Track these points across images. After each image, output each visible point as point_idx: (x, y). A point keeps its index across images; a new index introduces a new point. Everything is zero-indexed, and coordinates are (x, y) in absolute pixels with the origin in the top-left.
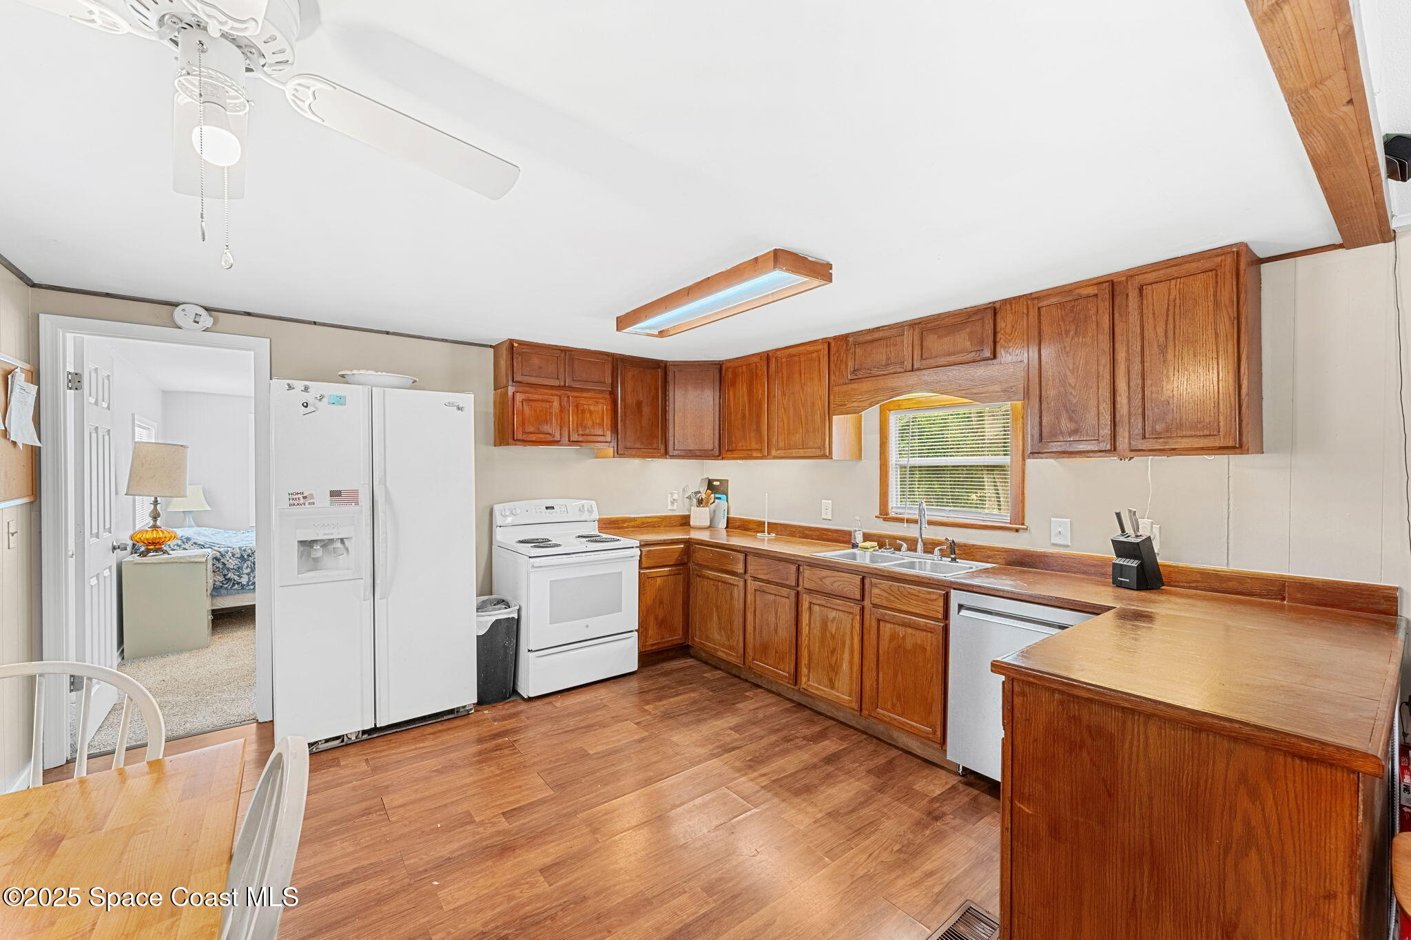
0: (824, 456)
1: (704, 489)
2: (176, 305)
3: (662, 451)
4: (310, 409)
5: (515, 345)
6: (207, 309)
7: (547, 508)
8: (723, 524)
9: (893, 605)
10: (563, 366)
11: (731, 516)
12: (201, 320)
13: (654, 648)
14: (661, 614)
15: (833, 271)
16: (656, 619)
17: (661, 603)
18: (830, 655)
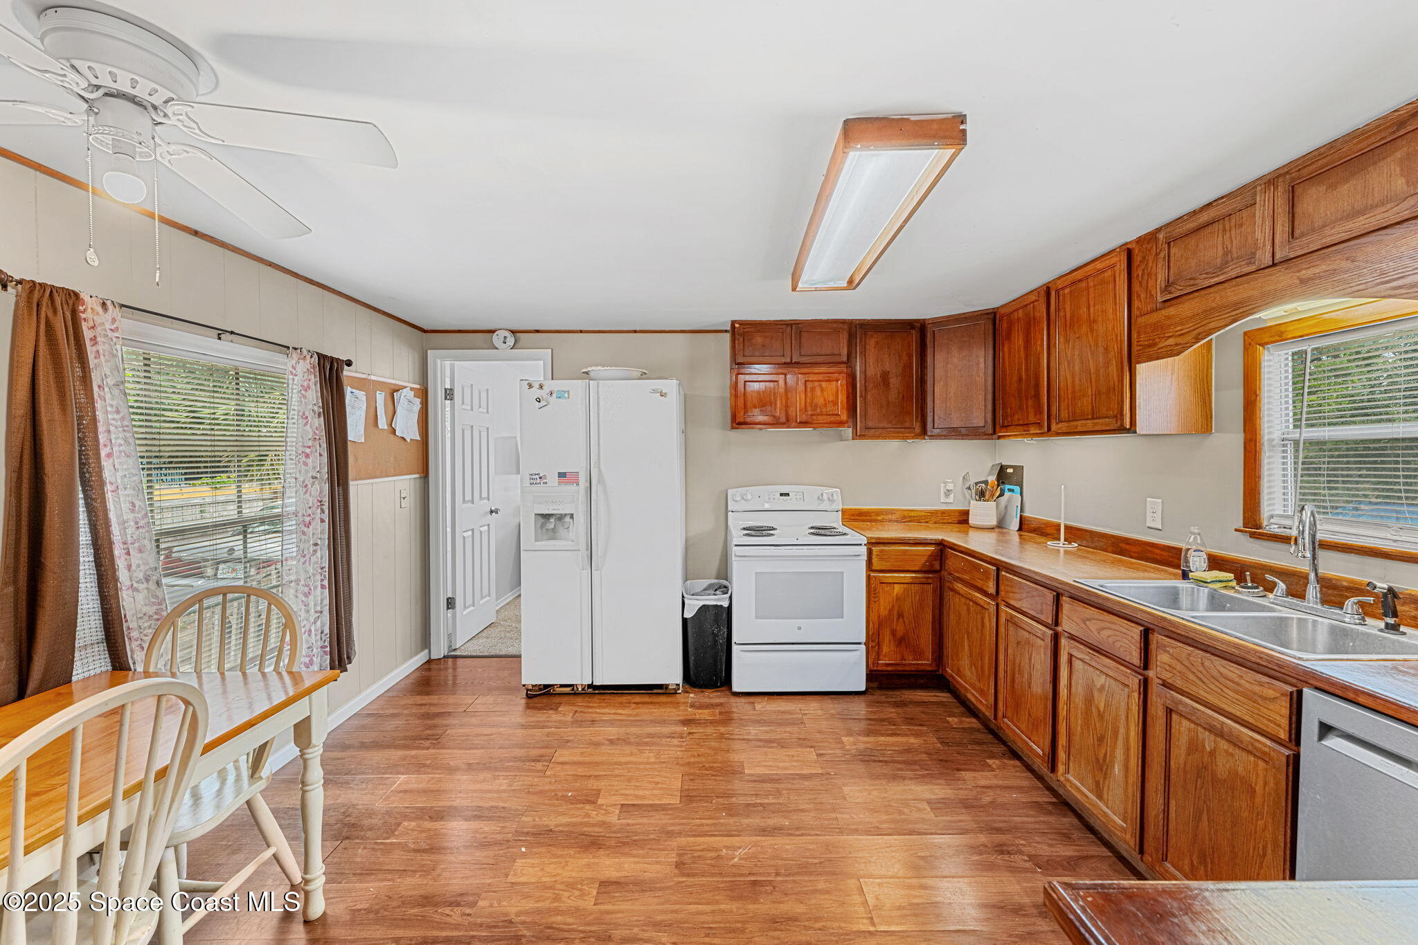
0: (1121, 430)
1: (992, 479)
2: (493, 332)
3: (918, 430)
4: (543, 403)
5: (737, 325)
6: (513, 332)
7: (781, 495)
8: (1015, 525)
9: (1193, 690)
10: (789, 341)
11: (1026, 514)
12: (508, 340)
13: (889, 669)
14: (900, 630)
15: (968, 127)
16: (893, 633)
17: (900, 615)
18: (1096, 742)
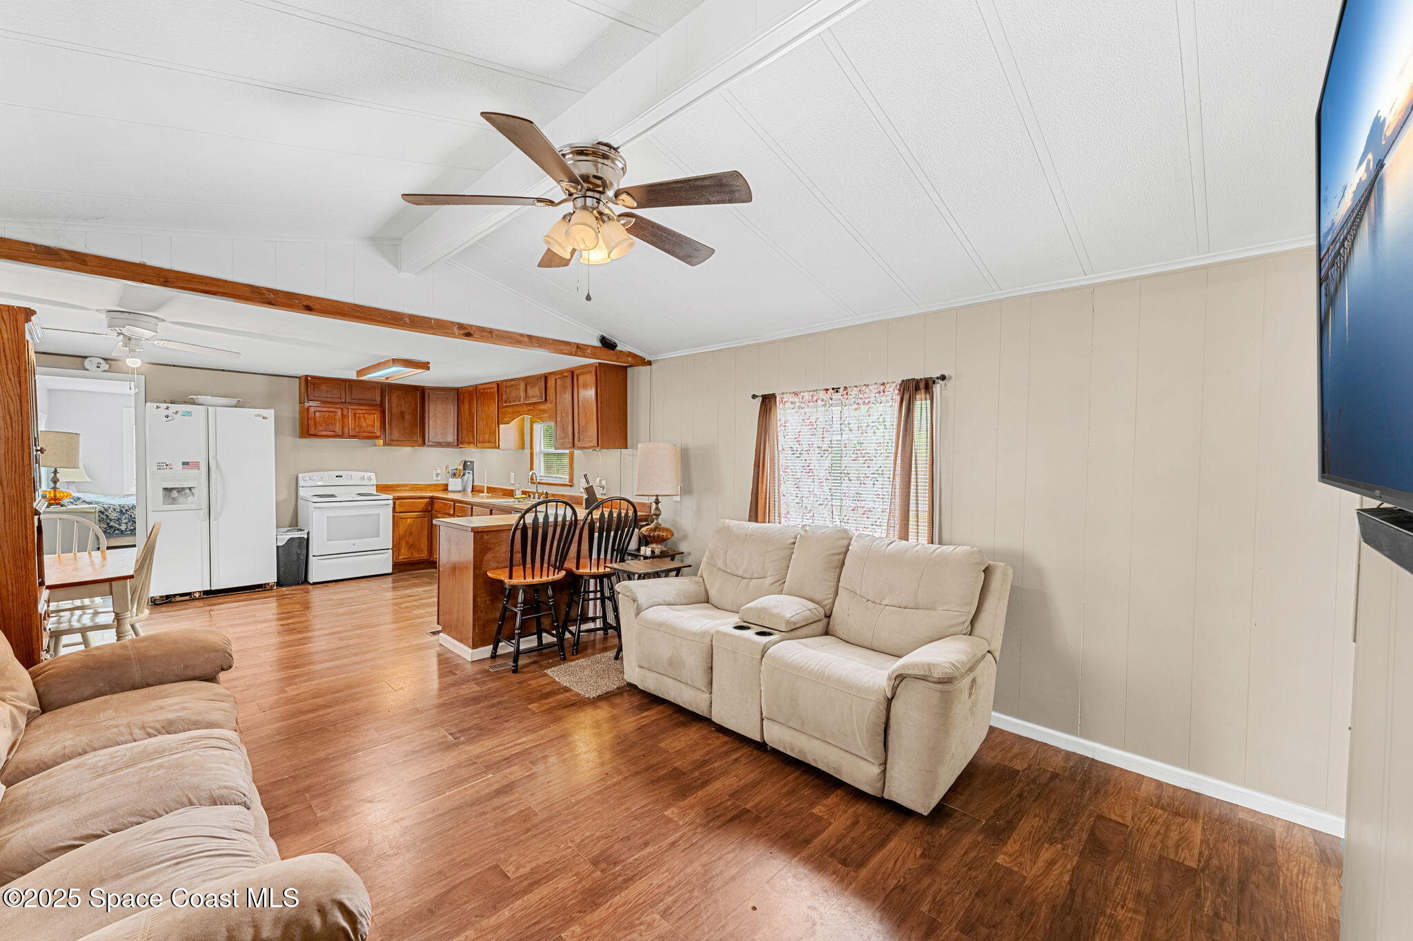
0: (498, 447)
1: (461, 467)
2: (86, 357)
3: (420, 442)
4: (169, 418)
5: (309, 378)
6: (105, 360)
7: (337, 477)
8: (470, 489)
10: (344, 391)
11: (475, 484)
12: (101, 366)
13: (405, 560)
14: (411, 542)
16: (407, 543)
17: (411, 534)
